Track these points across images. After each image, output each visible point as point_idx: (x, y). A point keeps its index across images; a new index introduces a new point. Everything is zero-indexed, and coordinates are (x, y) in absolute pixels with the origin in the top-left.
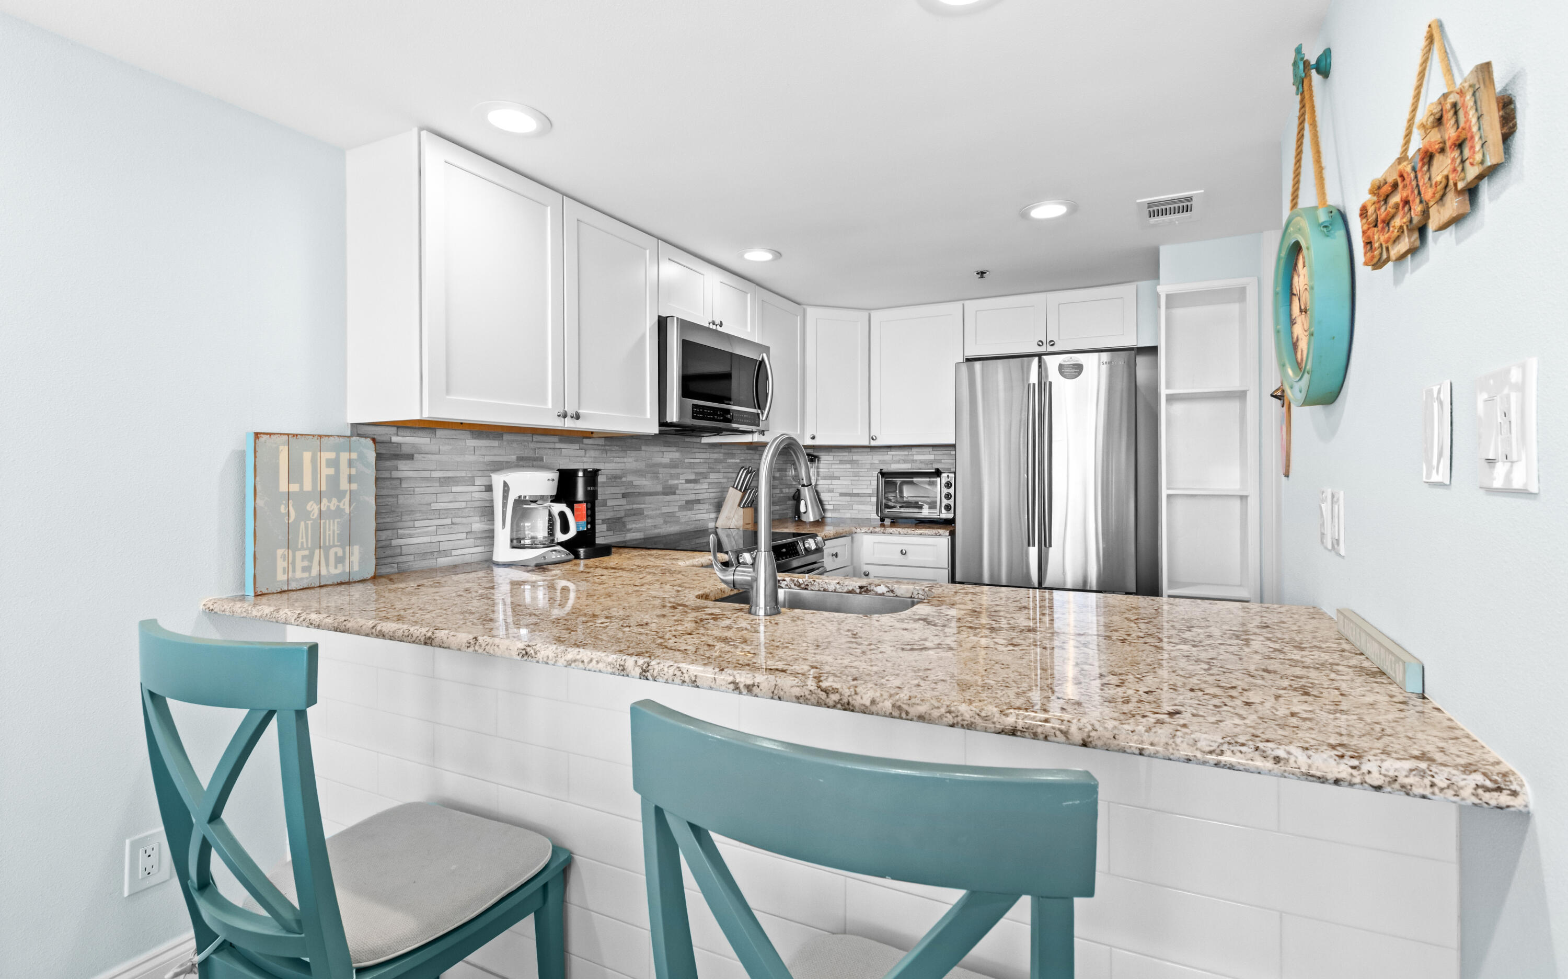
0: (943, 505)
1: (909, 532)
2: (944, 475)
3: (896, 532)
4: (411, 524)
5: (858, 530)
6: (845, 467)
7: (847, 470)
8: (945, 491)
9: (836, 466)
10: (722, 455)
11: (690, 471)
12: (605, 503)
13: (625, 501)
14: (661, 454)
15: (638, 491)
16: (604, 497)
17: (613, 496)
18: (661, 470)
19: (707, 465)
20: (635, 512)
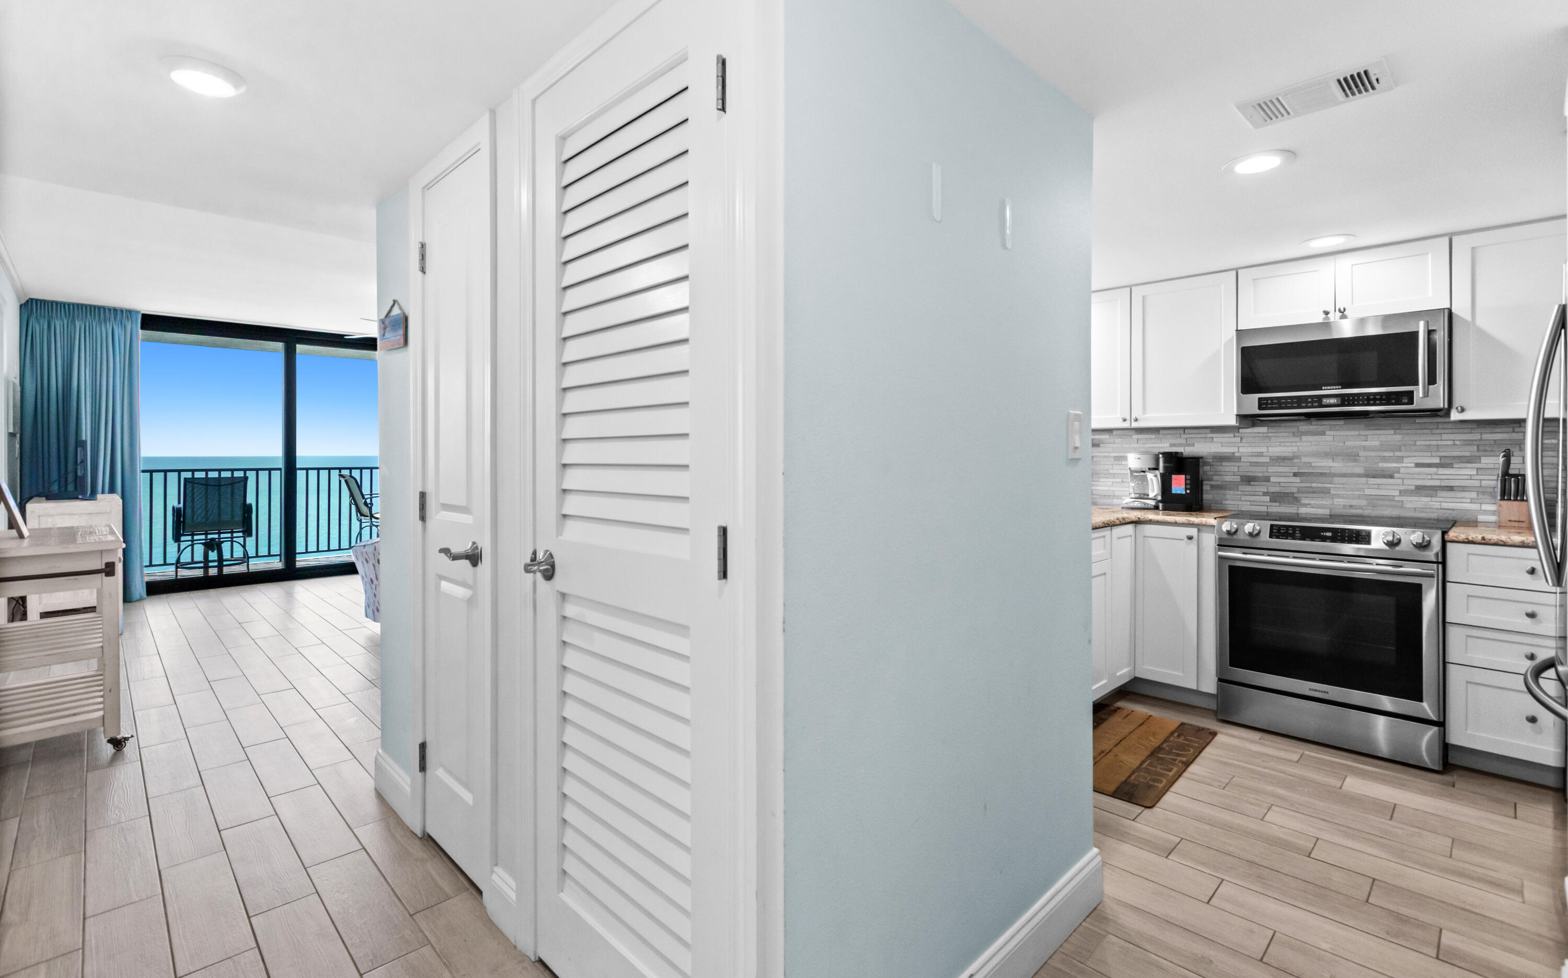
11: (1429, 454)
12: (1267, 479)
13: (1297, 480)
14: (1364, 438)
15: (1320, 471)
16: (1266, 474)
17: (1278, 474)
18: (1362, 453)
19: (1475, 448)
20: (1315, 490)
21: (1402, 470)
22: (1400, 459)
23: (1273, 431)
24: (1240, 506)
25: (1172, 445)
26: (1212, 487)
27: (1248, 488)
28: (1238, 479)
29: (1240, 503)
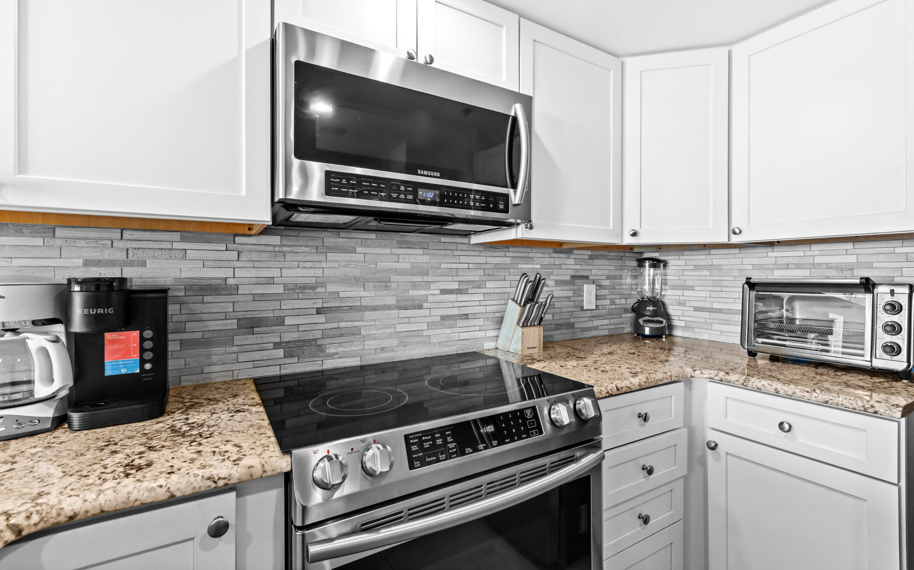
0: (879, 344)
1: (799, 394)
2: (880, 289)
3: (769, 387)
5: (698, 373)
6: (701, 273)
7: (704, 278)
8: (884, 318)
9: (690, 273)
10: (509, 259)
11: (450, 278)
12: (280, 321)
13: (321, 318)
14: (394, 258)
15: (349, 304)
16: (278, 313)
17: (296, 312)
18: (394, 278)
19: (482, 272)
20: (343, 332)
21: (430, 299)
22: (427, 285)
23: (289, 243)
24: (235, 372)
25: (87, 263)
26: (182, 343)
27: (250, 339)
28: (232, 324)
29: (236, 367)
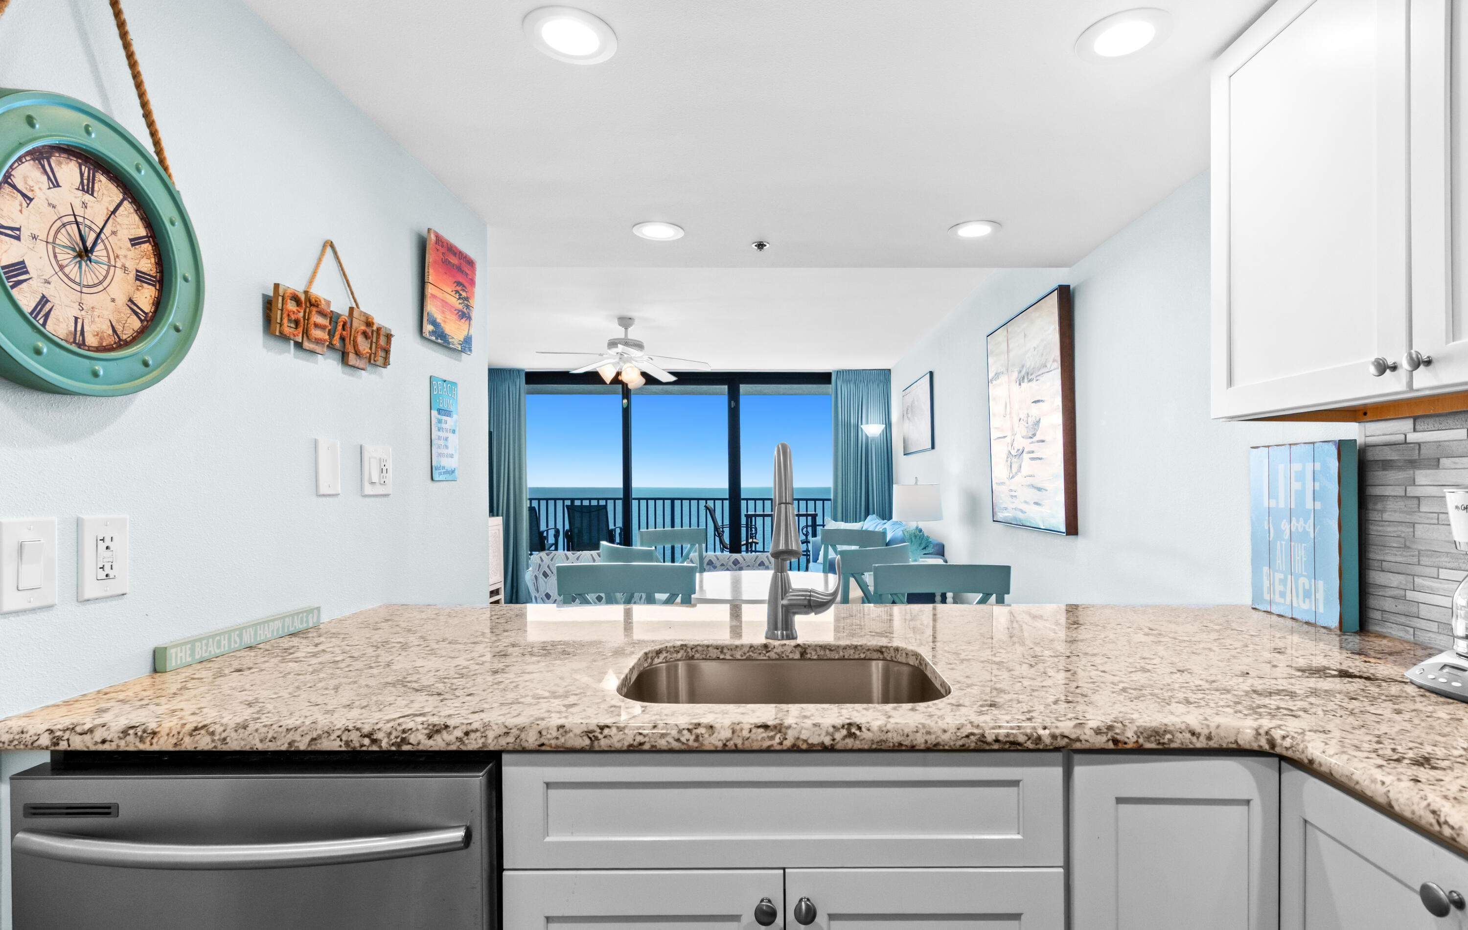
4: (1433, 572)
